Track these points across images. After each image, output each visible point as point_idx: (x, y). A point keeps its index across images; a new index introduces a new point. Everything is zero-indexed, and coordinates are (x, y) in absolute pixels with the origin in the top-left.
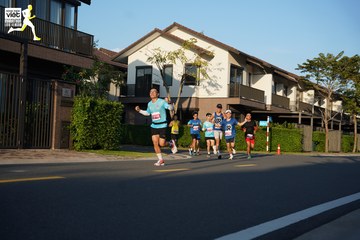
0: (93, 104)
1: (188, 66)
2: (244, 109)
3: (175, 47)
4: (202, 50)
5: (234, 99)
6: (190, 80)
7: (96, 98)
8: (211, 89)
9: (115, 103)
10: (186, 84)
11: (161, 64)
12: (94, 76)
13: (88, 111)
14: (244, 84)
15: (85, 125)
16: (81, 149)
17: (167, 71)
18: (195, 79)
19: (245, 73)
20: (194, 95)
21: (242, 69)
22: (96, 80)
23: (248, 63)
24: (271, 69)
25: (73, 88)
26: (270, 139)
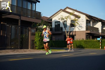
1: (72, 21)
2: (92, 35)
3: (67, 15)
4: (76, 15)
5: (88, 31)
6: (72, 25)
8: (80, 28)
10: (71, 27)
11: (63, 21)
12: (41, 25)
13: (40, 37)
14: (91, 26)
16: (38, 49)
17: (65, 23)
18: (74, 25)
20: (74, 30)
21: (91, 21)
23: (93, 19)
24: (101, 20)
25: (35, 29)
26: (101, 44)
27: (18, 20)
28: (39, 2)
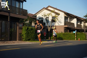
0: (28, 28)
1: (53, 17)
2: (69, 29)
3: (49, 12)
4: (57, 13)
5: (66, 26)
6: (53, 21)
7: (28, 27)
8: (59, 23)
9: (33, 28)
10: (53, 22)
11: (46, 17)
12: (28, 21)
13: (26, 30)
14: (69, 21)
15: (26, 34)
16: (25, 40)
17: (47, 19)
18: (55, 21)
19: (69, 18)
20: (55, 25)
21: (68, 17)
22: (28, 22)
23: (70, 16)
24: (76, 17)
25: (22, 24)
26: (76, 36)
27: (8, 16)
28: (26, 1)
